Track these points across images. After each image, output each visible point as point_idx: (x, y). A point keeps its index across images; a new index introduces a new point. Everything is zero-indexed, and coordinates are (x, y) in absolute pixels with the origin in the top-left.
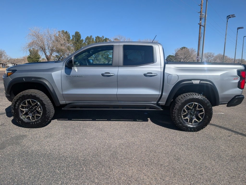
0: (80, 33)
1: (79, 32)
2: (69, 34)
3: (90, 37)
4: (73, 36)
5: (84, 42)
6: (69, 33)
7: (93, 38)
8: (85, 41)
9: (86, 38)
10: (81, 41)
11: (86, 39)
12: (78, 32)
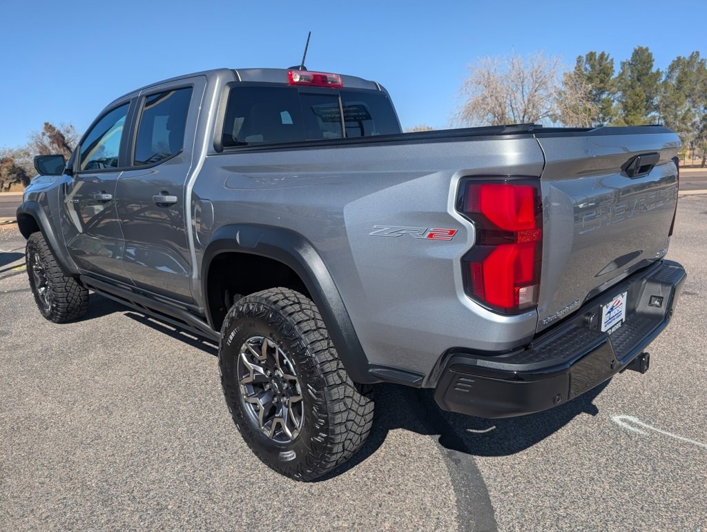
0: (650, 51)
1: (647, 49)
2: (612, 60)
3: (692, 57)
4: (623, 64)
5: (663, 78)
6: (610, 58)
7: (702, 60)
8: (668, 76)
9: (673, 65)
10: (650, 78)
11: (672, 68)
12: (644, 47)
